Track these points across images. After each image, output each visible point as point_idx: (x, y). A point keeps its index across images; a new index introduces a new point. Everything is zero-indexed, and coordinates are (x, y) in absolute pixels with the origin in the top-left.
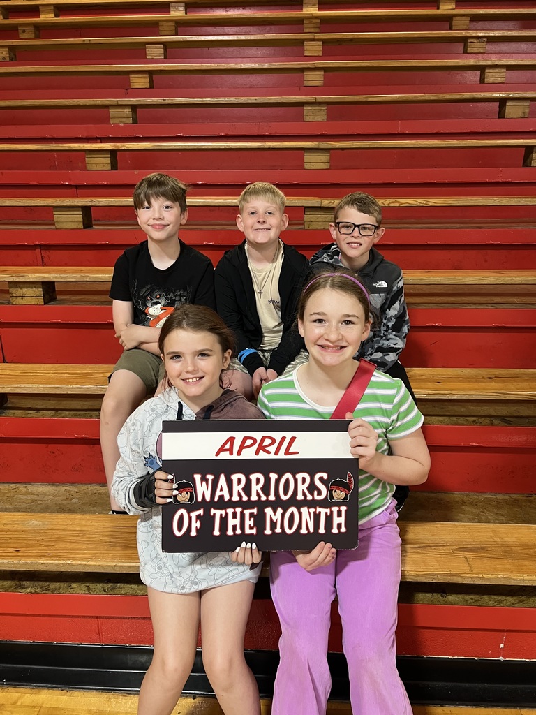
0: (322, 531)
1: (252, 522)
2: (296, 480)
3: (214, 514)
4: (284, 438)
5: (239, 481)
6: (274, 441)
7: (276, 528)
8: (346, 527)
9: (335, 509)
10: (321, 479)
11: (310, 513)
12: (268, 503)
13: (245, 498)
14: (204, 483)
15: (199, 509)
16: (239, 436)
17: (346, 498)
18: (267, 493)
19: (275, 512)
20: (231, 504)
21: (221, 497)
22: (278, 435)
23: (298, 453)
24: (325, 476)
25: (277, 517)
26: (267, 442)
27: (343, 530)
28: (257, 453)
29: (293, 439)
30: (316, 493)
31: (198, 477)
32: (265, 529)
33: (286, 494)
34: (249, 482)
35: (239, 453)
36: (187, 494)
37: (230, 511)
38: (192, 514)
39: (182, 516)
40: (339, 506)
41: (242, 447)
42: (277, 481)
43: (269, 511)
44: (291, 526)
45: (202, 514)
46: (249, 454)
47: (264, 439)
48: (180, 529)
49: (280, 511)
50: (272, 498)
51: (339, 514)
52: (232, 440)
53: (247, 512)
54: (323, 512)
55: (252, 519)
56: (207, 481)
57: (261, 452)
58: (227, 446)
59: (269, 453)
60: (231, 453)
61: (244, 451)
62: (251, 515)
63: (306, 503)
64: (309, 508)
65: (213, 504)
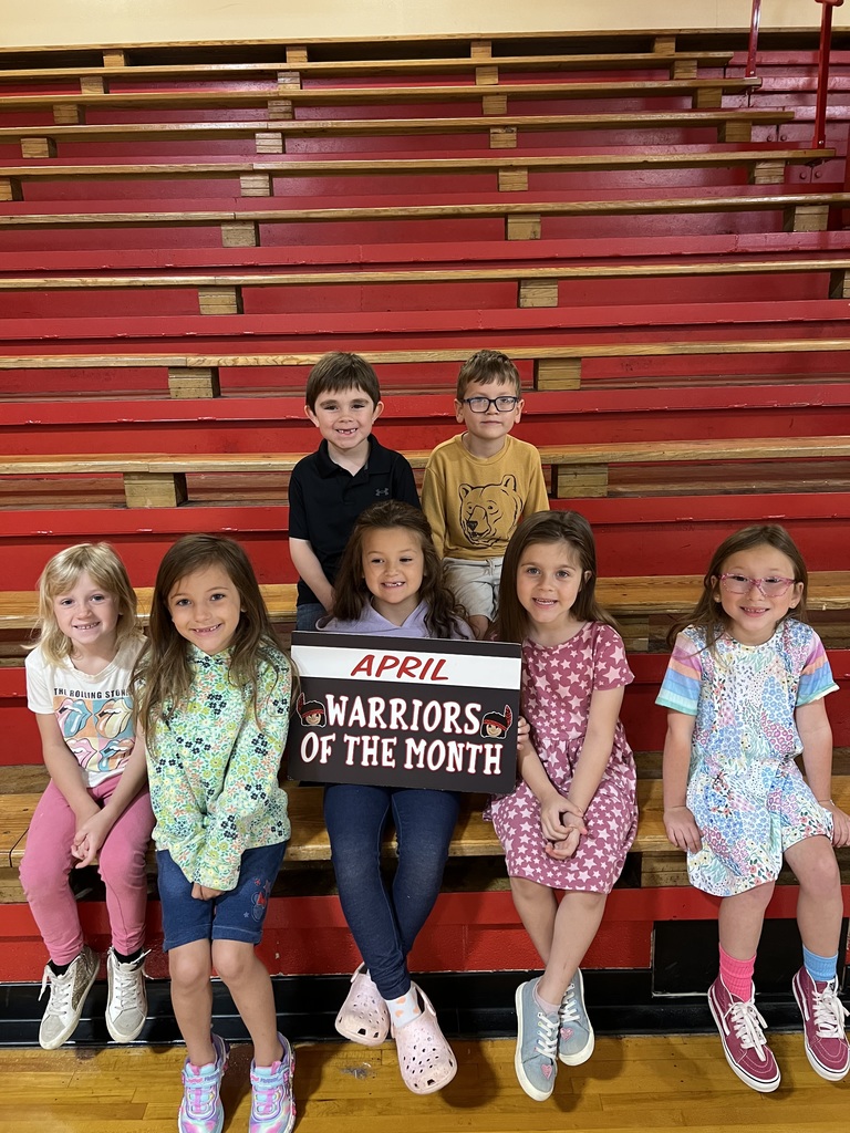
0: (472, 770)
1: (390, 754)
2: (443, 710)
3: (348, 741)
4: (431, 661)
5: (378, 705)
6: (419, 663)
7: (418, 762)
8: (500, 768)
9: (489, 747)
10: (473, 711)
11: (458, 749)
12: (409, 734)
13: (383, 726)
14: (337, 705)
15: (331, 734)
16: (379, 655)
17: (502, 734)
18: (409, 723)
19: (417, 744)
20: (367, 731)
21: (357, 722)
22: (424, 657)
23: (447, 678)
24: (478, 707)
25: (420, 750)
26: (411, 663)
27: (497, 771)
28: (399, 676)
29: (442, 662)
30: (466, 726)
31: (330, 698)
32: (405, 762)
33: (431, 724)
34: (388, 707)
35: (378, 674)
36: (318, 716)
37: (366, 739)
38: (322, 739)
39: (311, 740)
40: (494, 744)
41: (382, 667)
42: (421, 710)
43: (410, 742)
44: (435, 761)
45: (334, 740)
46: (390, 676)
47: (407, 659)
49: (423, 743)
50: (415, 727)
51: (493, 753)
52: (370, 658)
53: (385, 742)
54: (474, 748)
55: (391, 750)
56: (340, 703)
57: (404, 674)
58: (365, 665)
59: (413, 676)
60: (369, 674)
61: (384, 671)
62: (390, 745)
63: (453, 736)
64: (457, 743)
65: (346, 729)
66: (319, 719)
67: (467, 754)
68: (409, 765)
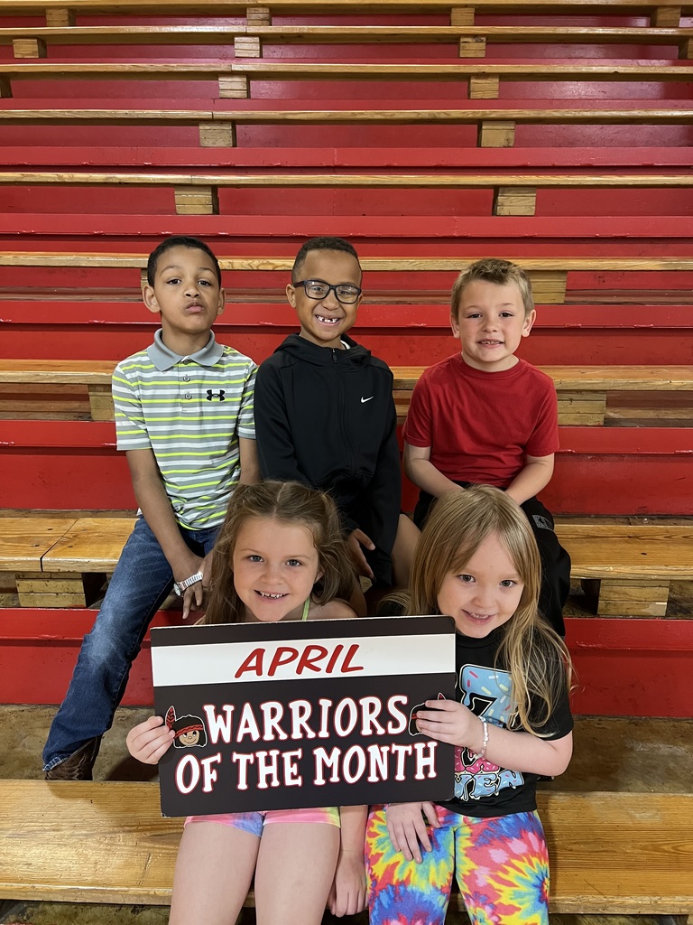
0: (400, 776)
1: (295, 769)
2: (360, 708)
3: (238, 761)
4: (339, 648)
5: (274, 712)
6: (324, 652)
7: (331, 775)
8: (436, 770)
9: (420, 747)
10: (398, 705)
11: (381, 753)
12: (318, 742)
13: (283, 736)
14: (220, 717)
15: (215, 754)
16: (270, 648)
18: (317, 728)
19: (329, 753)
20: (262, 745)
21: (247, 736)
22: (330, 644)
23: (361, 668)
24: (404, 700)
25: (333, 761)
26: (314, 654)
27: (432, 774)
28: (299, 671)
29: (354, 648)
30: (390, 724)
31: (209, 709)
32: (315, 778)
33: (344, 726)
34: (288, 713)
35: (271, 672)
36: (195, 733)
37: (261, 755)
38: (203, 762)
39: (188, 766)
41: (276, 662)
42: (332, 711)
43: (320, 753)
44: (353, 772)
45: (219, 761)
46: (287, 672)
47: (308, 649)
48: (187, 783)
50: (324, 734)
51: (426, 753)
52: (259, 653)
53: (287, 756)
54: (402, 750)
55: (295, 765)
56: (224, 714)
57: (305, 669)
58: (253, 663)
59: (318, 669)
60: (259, 673)
61: (278, 668)
62: (294, 759)
63: (375, 739)
64: (380, 747)
65: (235, 746)
66: (197, 736)
67: (393, 758)
68: (319, 781)
